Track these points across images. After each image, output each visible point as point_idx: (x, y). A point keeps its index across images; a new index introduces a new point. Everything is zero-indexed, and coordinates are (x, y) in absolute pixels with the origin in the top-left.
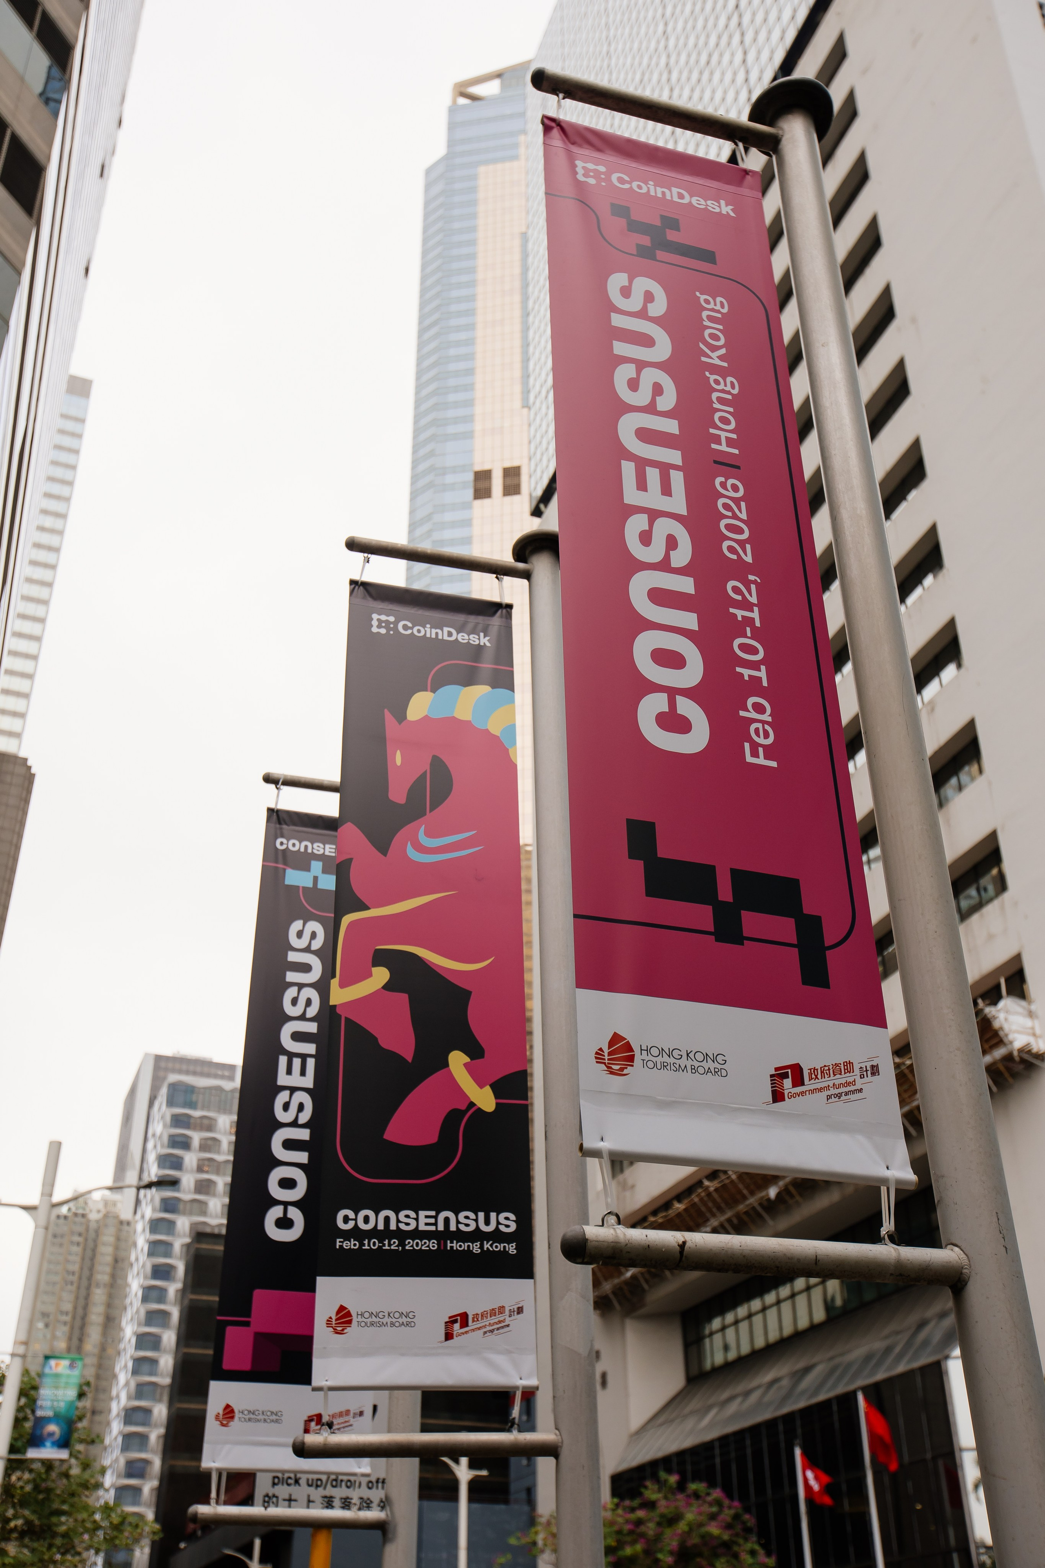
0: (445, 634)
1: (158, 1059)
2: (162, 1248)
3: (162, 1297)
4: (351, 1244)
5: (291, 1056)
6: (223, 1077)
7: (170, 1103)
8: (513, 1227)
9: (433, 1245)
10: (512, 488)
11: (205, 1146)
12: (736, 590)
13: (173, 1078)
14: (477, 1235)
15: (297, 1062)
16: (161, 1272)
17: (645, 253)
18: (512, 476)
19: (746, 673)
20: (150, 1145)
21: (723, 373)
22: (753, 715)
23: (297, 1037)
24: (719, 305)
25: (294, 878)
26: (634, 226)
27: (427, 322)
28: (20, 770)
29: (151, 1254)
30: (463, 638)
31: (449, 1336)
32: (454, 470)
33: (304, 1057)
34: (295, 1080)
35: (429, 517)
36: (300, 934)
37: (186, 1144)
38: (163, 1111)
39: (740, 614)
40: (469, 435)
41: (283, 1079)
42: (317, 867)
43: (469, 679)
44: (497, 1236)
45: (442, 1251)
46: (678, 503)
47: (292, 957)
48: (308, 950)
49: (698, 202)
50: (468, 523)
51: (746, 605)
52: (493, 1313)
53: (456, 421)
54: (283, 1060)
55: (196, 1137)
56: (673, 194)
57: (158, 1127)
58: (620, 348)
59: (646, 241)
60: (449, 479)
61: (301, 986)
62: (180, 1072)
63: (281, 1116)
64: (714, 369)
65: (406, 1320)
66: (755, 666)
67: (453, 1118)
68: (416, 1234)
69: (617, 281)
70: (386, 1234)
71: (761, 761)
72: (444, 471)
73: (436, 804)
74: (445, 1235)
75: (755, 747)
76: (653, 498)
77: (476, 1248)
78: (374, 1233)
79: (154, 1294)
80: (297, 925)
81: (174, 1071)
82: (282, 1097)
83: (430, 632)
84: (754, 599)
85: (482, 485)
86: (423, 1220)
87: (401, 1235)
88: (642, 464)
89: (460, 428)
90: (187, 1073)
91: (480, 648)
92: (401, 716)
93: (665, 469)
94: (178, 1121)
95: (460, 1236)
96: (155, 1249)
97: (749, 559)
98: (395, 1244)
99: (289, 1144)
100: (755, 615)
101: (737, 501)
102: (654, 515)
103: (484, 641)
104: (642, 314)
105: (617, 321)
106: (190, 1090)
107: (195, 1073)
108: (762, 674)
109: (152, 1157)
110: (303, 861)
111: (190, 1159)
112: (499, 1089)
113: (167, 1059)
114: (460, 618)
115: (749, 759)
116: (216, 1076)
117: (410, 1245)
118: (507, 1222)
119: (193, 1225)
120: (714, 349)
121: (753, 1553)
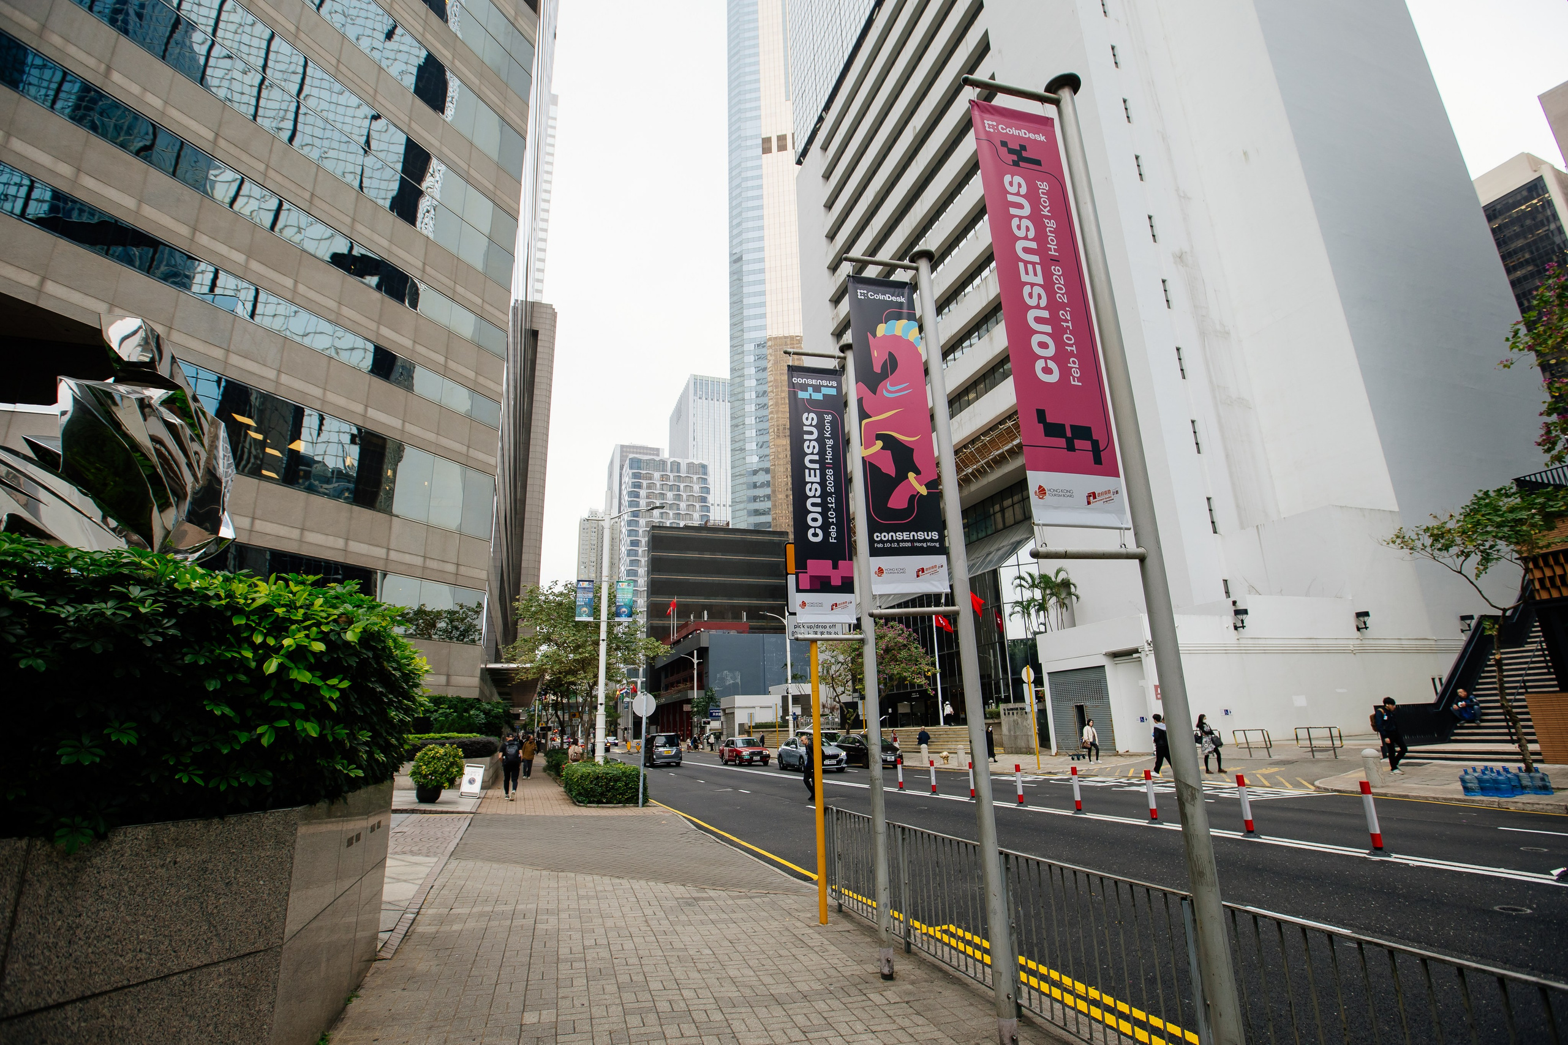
0: (887, 297)
1: (622, 447)
2: (634, 533)
3: (636, 554)
4: (880, 545)
5: (810, 469)
6: (653, 454)
7: (631, 468)
8: (937, 537)
9: (909, 544)
10: (782, 147)
11: (649, 487)
12: (1063, 314)
13: (631, 456)
14: (925, 540)
15: (812, 472)
16: (635, 543)
17: (1016, 164)
18: (782, 139)
19: (1069, 348)
20: (623, 487)
21: (1049, 218)
22: (1072, 365)
23: (811, 461)
24: (1043, 186)
25: (802, 395)
26: (1011, 151)
27: (732, 53)
28: (550, 311)
29: (629, 536)
30: (894, 299)
31: (918, 576)
32: (751, 137)
33: (815, 470)
34: (812, 479)
35: (739, 165)
36: (807, 419)
37: (639, 486)
38: (628, 472)
39: (1065, 324)
40: (759, 117)
41: (808, 479)
42: (810, 389)
43: (899, 317)
44: (932, 540)
45: (913, 547)
46: (1040, 280)
47: (805, 428)
48: (811, 425)
49: (1032, 136)
50: (760, 167)
51: (1066, 321)
52: (932, 567)
53: (751, 109)
54: (807, 471)
55: (645, 483)
56: (1022, 133)
57: (626, 479)
58: (1013, 211)
59: (1015, 158)
60: (749, 143)
61: (810, 441)
62: (633, 453)
63: (809, 494)
64: (1047, 217)
65: (902, 571)
66: (1071, 345)
67: (912, 497)
68: (903, 541)
69: (1007, 178)
70: (892, 541)
71: (1076, 383)
72: (746, 138)
73: (893, 371)
74: (913, 541)
75: (1074, 377)
76: (1030, 278)
77: (925, 545)
78: (888, 541)
79: (632, 552)
80: (805, 415)
81: (630, 452)
82: (808, 486)
83: (881, 297)
84: (1069, 318)
85: (766, 146)
86: (905, 536)
87: (898, 542)
88: (1026, 263)
89: (754, 114)
90: (637, 453)
91: (901, 303)
92: (874, 335)
93: (1034, 264)
94: (635, 476)
95: (919, 541)
96: (630, 533)
97: (1066, 301)
98: (896, 545)
99: (813, 505)
100: (1070, 324)
101: (1059, 276)
102: (1032, 285)
103: (903, 300)
104: (1018, 194)
105: (1010, 198)
106: (639, 461)
107: (640, 453)
108: (1074, 348)
109: (624, 493)
110: (804, 388)
111: (643, 493)
112: (928, 486)
113: (627, 447)
114: (892, 290)
115: (1073, 383)
116: (650, 454)
117: (901, 545)
118: (935, 535)
119: (647, 523)
120: (1045, 207)
121: (916, 648)
